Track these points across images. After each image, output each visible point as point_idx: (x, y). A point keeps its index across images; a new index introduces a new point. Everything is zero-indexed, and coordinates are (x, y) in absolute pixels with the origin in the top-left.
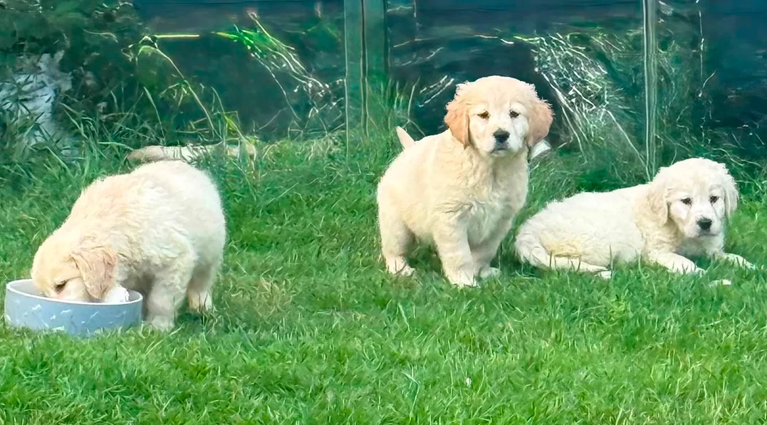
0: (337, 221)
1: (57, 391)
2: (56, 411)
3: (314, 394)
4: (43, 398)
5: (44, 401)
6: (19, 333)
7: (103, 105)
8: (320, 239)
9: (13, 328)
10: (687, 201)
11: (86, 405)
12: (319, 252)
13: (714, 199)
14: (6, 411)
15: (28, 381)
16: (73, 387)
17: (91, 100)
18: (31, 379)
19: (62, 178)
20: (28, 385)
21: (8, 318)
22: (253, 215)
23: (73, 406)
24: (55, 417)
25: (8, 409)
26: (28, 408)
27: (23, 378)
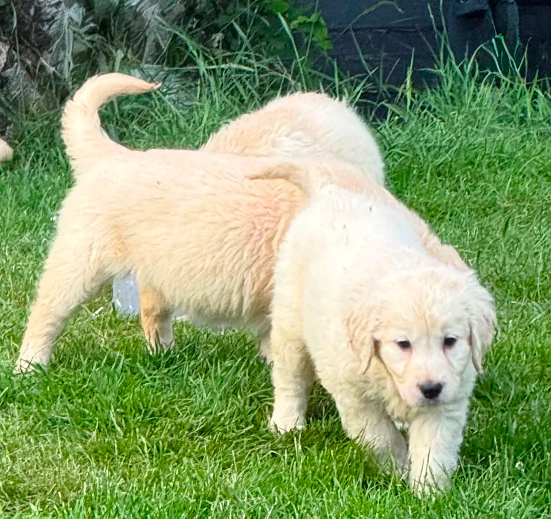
0: (526, 186)
1: (188, 395)
2: (188, 421)
3: (516, 402)
4: (172, 403)
5: (173, 407)
6: (132, 322)
7: (219, 36)
8: (506, 210)
9: (125, 317)
10: (405, 345)
11: (227, 412)
12: (507, 226)
13: (449, 342)
14: (124, 418)
15: (151, 383)
16: (209, 390)
17: (204, 30)
18: (155, 380)
19: (174, 128)
20: (152, 387)
21: (118, 303)
22: (420, 177)
23: (211, 413)
24: (187, 427)
25: (129, 417)
26: (153, 415)
27: (145, 378)
